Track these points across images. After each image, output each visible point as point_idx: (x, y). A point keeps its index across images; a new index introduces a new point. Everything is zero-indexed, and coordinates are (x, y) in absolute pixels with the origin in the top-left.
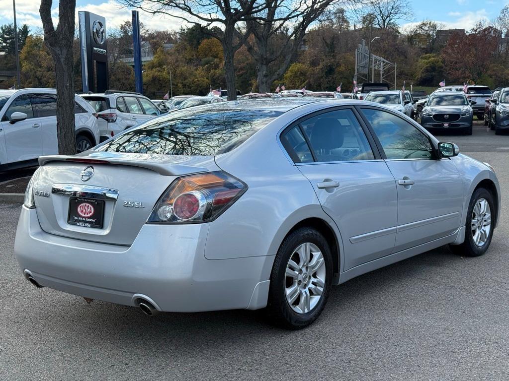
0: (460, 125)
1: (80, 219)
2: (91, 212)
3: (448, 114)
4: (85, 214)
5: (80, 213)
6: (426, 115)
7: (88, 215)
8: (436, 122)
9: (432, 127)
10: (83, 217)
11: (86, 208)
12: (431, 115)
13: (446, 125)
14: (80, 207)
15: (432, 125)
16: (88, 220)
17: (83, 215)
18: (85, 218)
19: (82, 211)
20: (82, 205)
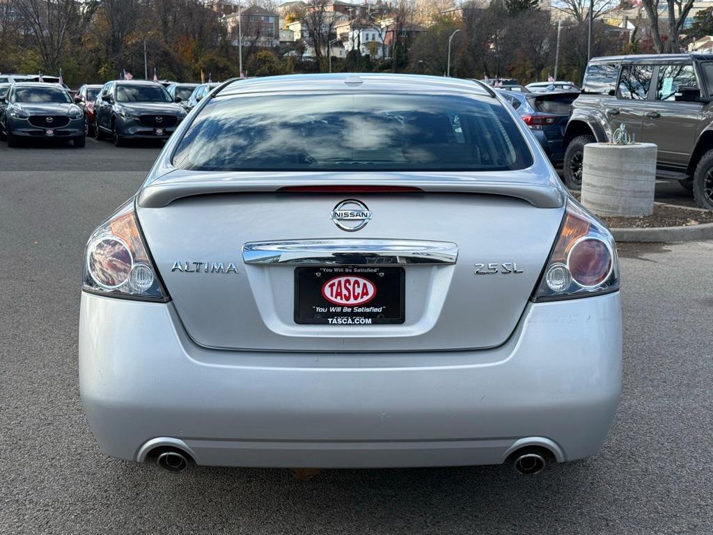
0: (69, 133)
1: (332, 310)
2: (367, 294)
3: (52, 117)
4: (348, 298)
5: (333, 299)
6: (15, 116)
7: (360, 300)
8: (34, 128)
9: (28, 135)
10: (342, 306)
11: (351, 287)
12: (26, 117)
13: (50, 132)
14: (332, 286)
15: (29, 132)
16: (360, 310)
17: (344, 302)
18: (352, 306)
19: (339, 294)
20: (336, 281)
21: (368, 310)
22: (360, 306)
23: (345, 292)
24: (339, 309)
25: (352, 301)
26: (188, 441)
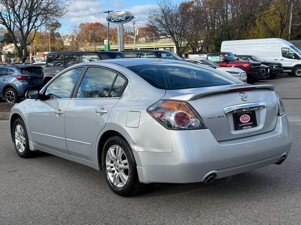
1: (242, 125)
2: (248, 119)
4: (245, 121)
5: (242, 122)
7: (248, 121)
11: (245, 118)
14: (241, 118)
16: (248, 124)
17: (244, 122)
18: (246, 123)
19: (243, 120)
20: (242, 116)
21: (250, 124)
22: (248, 123)
23: (244, 119)
24: (244, 124)
25: (246, 122)
26: (218, 171)
